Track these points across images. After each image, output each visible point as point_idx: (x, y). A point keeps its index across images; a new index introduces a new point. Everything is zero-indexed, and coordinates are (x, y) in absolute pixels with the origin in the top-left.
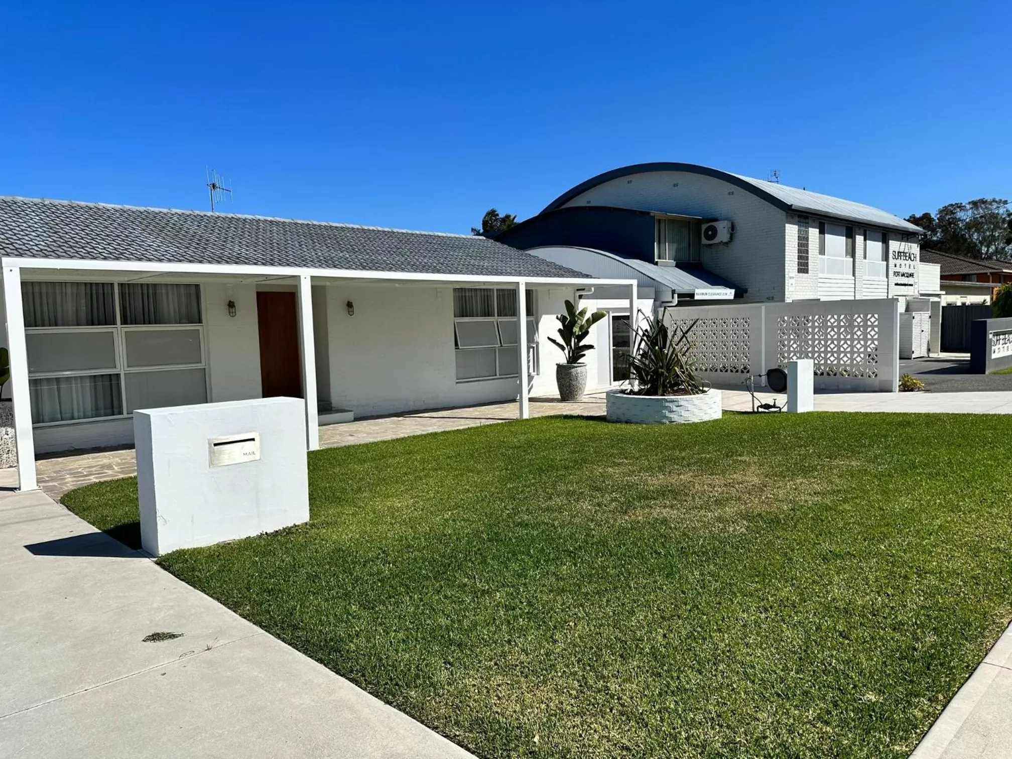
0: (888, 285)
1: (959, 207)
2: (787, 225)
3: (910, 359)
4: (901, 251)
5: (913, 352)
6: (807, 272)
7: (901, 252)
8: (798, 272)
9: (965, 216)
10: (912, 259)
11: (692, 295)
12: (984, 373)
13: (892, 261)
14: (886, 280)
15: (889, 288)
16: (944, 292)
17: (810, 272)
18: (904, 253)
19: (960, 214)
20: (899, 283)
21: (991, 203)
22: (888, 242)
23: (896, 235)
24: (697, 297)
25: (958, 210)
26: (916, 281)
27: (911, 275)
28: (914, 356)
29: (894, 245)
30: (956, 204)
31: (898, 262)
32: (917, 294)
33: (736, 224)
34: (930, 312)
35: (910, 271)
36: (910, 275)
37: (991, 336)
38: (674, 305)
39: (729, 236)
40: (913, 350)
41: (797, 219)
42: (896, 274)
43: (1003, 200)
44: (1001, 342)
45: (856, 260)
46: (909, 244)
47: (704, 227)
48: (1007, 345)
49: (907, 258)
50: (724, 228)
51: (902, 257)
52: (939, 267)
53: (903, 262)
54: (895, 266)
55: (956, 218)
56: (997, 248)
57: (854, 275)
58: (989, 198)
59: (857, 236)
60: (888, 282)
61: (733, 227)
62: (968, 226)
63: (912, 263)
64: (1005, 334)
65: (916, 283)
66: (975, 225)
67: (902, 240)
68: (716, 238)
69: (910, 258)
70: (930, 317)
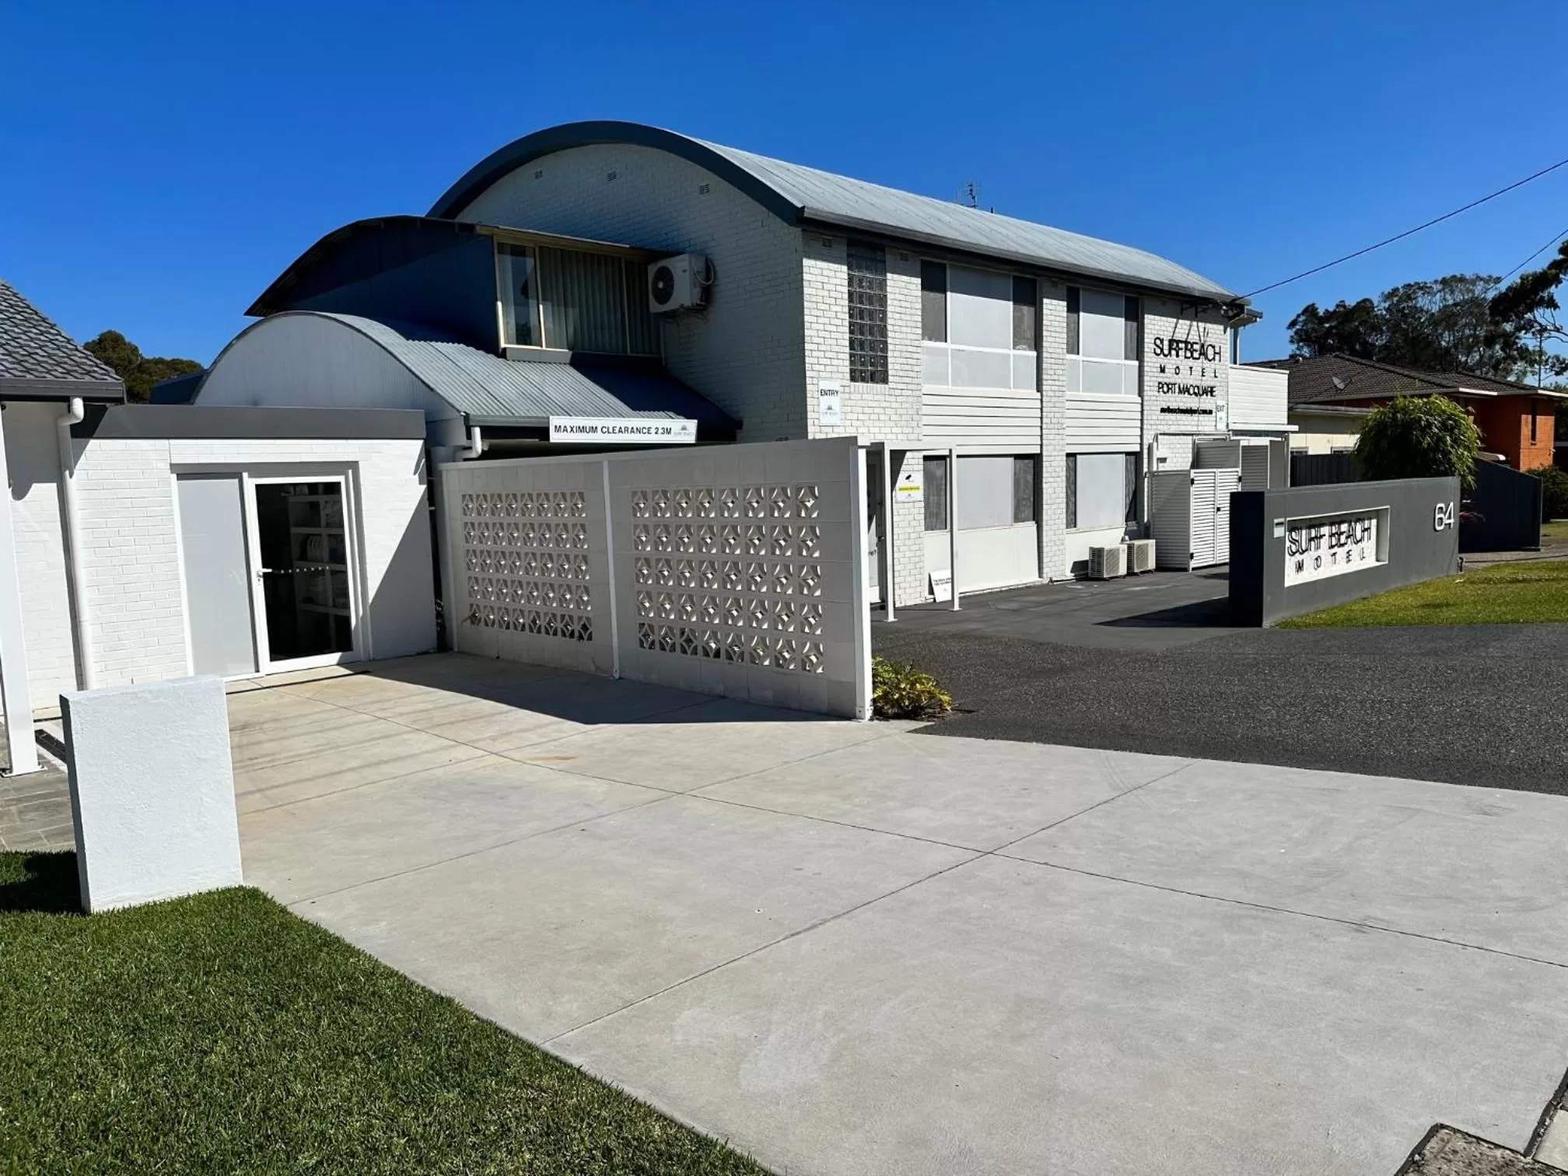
0: (1142, 412)
1: (1421, 288)
2: (806, 262)
3: (1185, 570)
4: (1178, 337)
5: (1192, 557)
6: (885, 381)
7: (1178, 342)
8: (853, 379)
9: (1431, 304)
10: (1211, 357)
11: (543, 432)
12: (1260, 625)
13: (1151, 361)
14: (1139, 400)
15: (1145, 417)
16: (1296, 428)
17: (890, 378)
18: (1186, 342)
19: (1423, 301)
20: (1173, 406)
21: (1473, 282)
22: (1143, 318)
23: (1164, 303)
24: (555, 437)
25: (1420, 293)
26: (1220, 403)
27: (1210, 391)
28: (1193, 564)
29: (1157, 326)
30: (1416, 283)
31: (1171, 362)
32: (1225, 429)
33: (716, 263)
34: (1239, 469)
35: (1207, 382)
36: (1205, 392)
37: (1279, 532)
38: (474, 455)
39: (698, 291)
40: (1191, 551)
41: (842, 249)
42: (1165, 387)
43: (1494, 276)
44: (1325, 542)
45: (1045, 355)
46: (1202, 325)
47: (652, 270)
48: (1346, 548)
49: (1196, 355)
50: (685, 271)
51: (1181, 353)
52: (1286, 377)
53: (1184, 364)
54: (1163, 370)
55: (1416, 307)
56: (1482, 357)
57: (1039, 389)
58: (1469, 274)
59: (1045, 301)
60: (1142, 405)
61: (709, 270)
62: (1435, 321)
63: (1207, 364)
64: (1340, 523)
65: (1219, 408)
66: (1447, 318)
67: (1180, 315)
68: (672, 300)
69: (1203, 353)
70: (1240, 479)
